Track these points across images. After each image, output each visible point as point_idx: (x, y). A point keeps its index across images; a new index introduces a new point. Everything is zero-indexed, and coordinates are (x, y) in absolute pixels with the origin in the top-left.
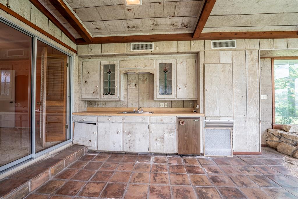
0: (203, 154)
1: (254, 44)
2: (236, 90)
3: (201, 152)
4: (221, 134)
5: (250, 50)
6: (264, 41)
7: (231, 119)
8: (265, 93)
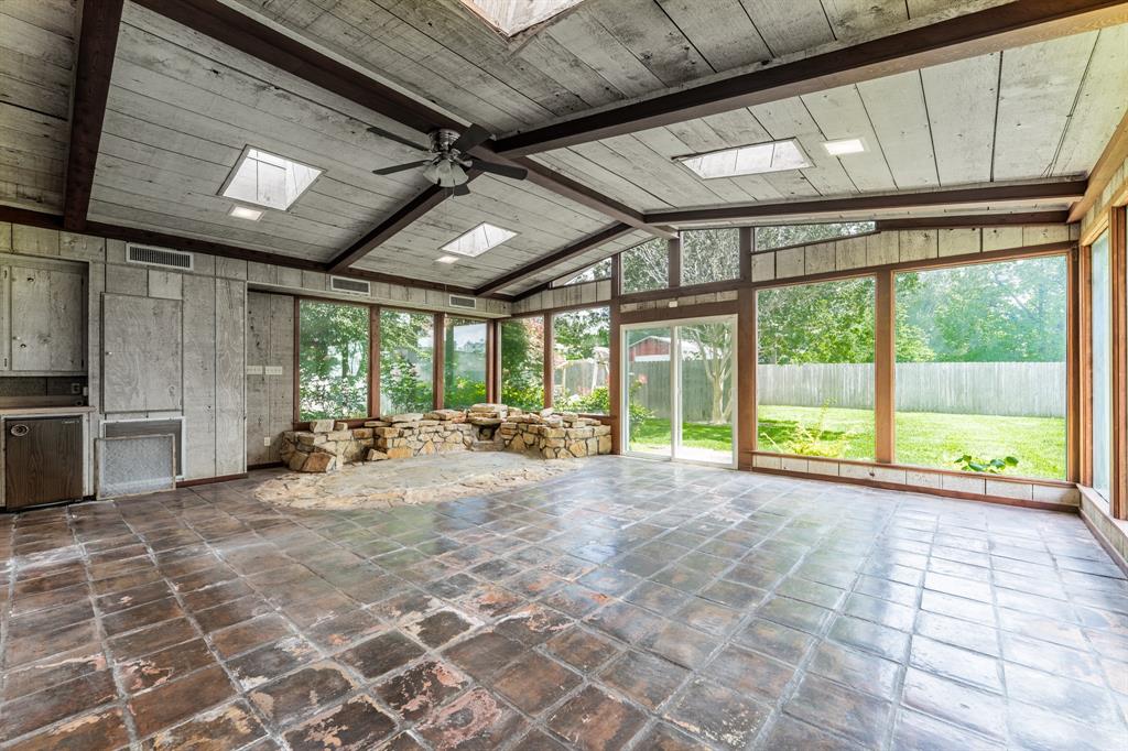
0: (93, 498)
1: (235, 268)
2: (191, 356)
4: (149, 447)
5: (227, 279)
7: (176, 416)
8: (279, 364)
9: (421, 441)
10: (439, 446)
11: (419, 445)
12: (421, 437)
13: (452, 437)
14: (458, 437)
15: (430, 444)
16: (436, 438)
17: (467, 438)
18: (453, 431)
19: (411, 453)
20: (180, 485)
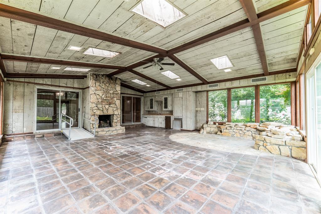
0: (172, 129)
1: (190, 89)
2: (184, 107)
3: (172, 128)
4: (178, 123)
5: (188, 91)
6: (193, 87)
7: (182, 117)
8: (203, 107)
9: (234, 132)
10: (242, 135)
11: (234, 133)
12: (234, 130)
13: (247, 133)
14: (250, 133)
15: (238, 133)
16: (241, 132)
17: (253, 135)
18: (248, 131)
19: (231, 135)
20: (181, 130)
